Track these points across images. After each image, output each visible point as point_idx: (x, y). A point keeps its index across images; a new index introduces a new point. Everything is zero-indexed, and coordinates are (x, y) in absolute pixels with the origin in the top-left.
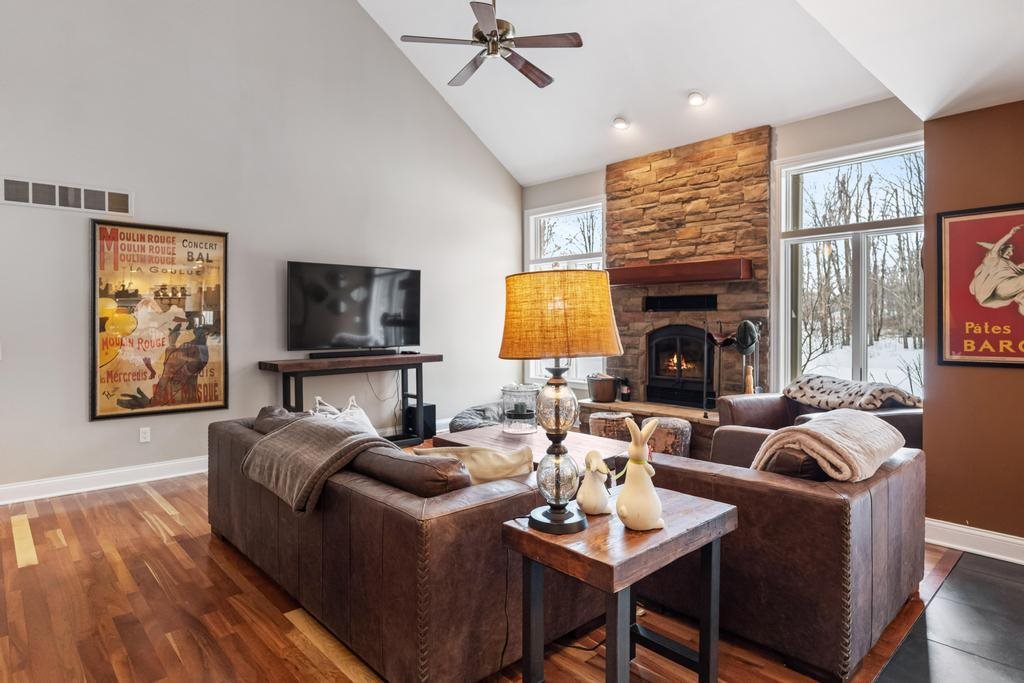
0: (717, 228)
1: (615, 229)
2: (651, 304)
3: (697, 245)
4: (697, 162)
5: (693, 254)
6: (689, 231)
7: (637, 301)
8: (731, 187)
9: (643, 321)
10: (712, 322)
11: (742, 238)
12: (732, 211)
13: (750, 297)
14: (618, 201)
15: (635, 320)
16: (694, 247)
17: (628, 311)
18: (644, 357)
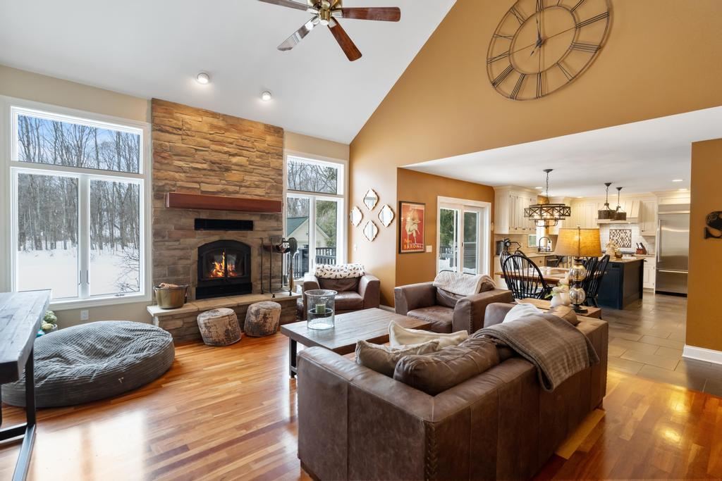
0: (254, 178)
1: (163, 158)
2: (200, 224)
3: (241, 186)
4: (240, 131)
5: (237, 193)
6: (235, 176)
7: (190, 222)
8: (262, 155)
9: (195, 237)
10: (253, 239)
11: (269, 188)
13: (274, 224)
14: (167, 135)
15: (186, 236)
16: (238, 188)
17: (181, 229)
18: (195, 266)
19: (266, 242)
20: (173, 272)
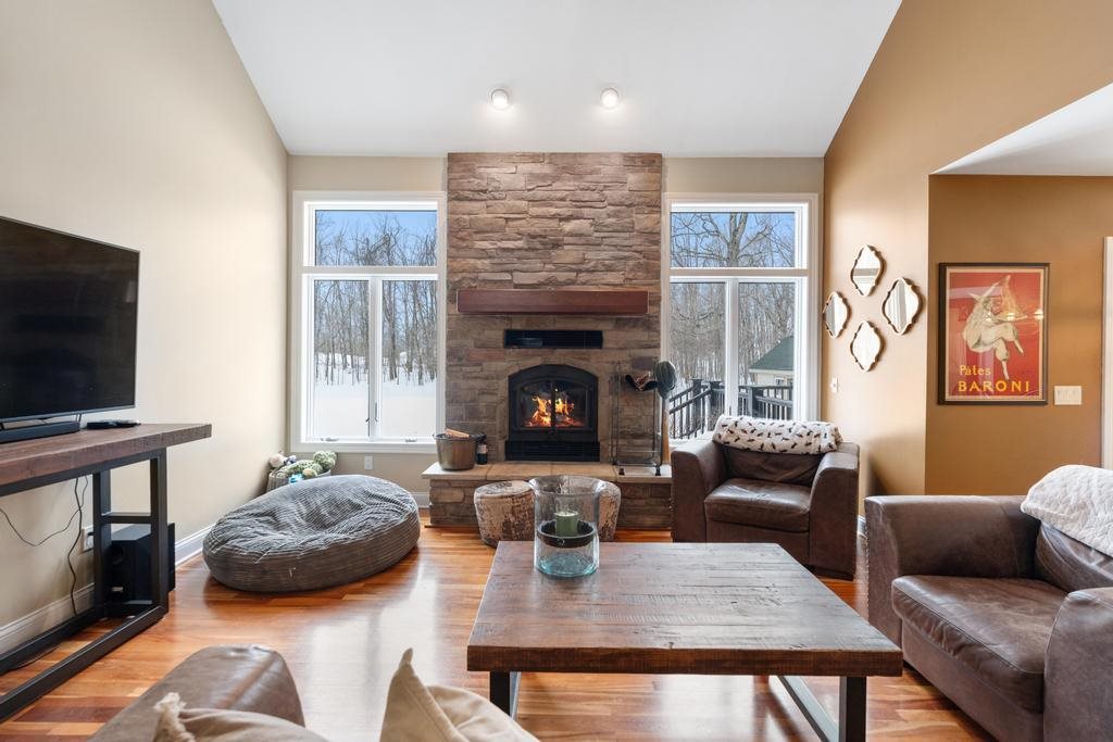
0: (603, 255)
1: (462, 239)
2: (513, 339)
3: (579, 271)
4: (579, 176)
5: (573, 282)
6: (569, 254)
7: (496, 334)
8: (619, 211)
9: (504, 360)
10: (598, 363)
11: (632, 270)
12: (620, 239)
13: (641, 335)
14: (467, 204)
15: (491, 358)
16: (575, 274)
17: (483, 346)
18: (504, 406)
19: (626, 369)
20: (473, 413)
